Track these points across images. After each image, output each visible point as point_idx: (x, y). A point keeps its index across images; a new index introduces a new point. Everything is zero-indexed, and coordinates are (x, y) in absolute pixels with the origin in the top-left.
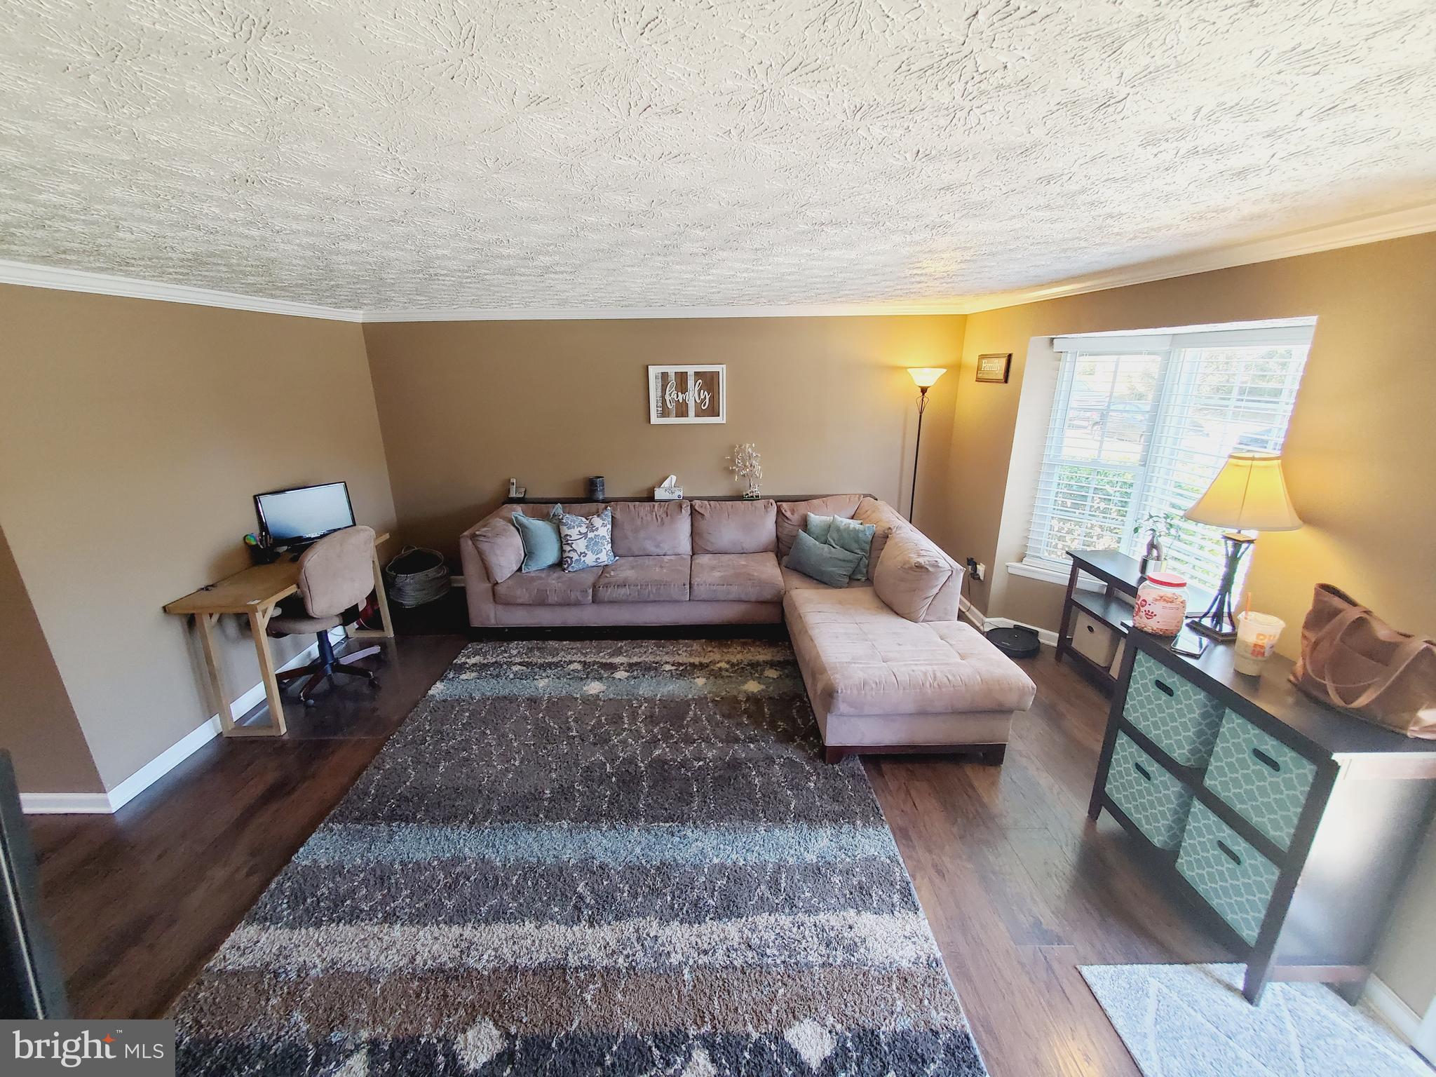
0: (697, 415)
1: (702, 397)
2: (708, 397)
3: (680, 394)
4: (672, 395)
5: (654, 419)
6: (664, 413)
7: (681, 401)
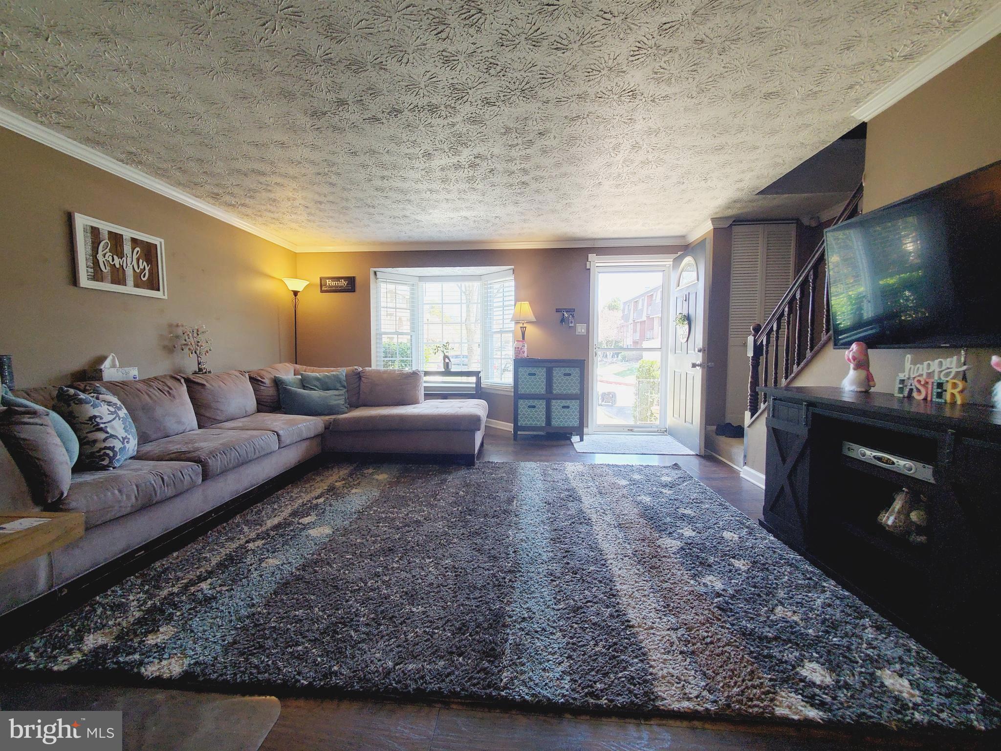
0: (136, 285)
1: (141, 267)
2: (147, 269)
3: (115, 257)
4: (104, 256)
5: (84, 281)
6: (97, 275)
7: (118, 266)
